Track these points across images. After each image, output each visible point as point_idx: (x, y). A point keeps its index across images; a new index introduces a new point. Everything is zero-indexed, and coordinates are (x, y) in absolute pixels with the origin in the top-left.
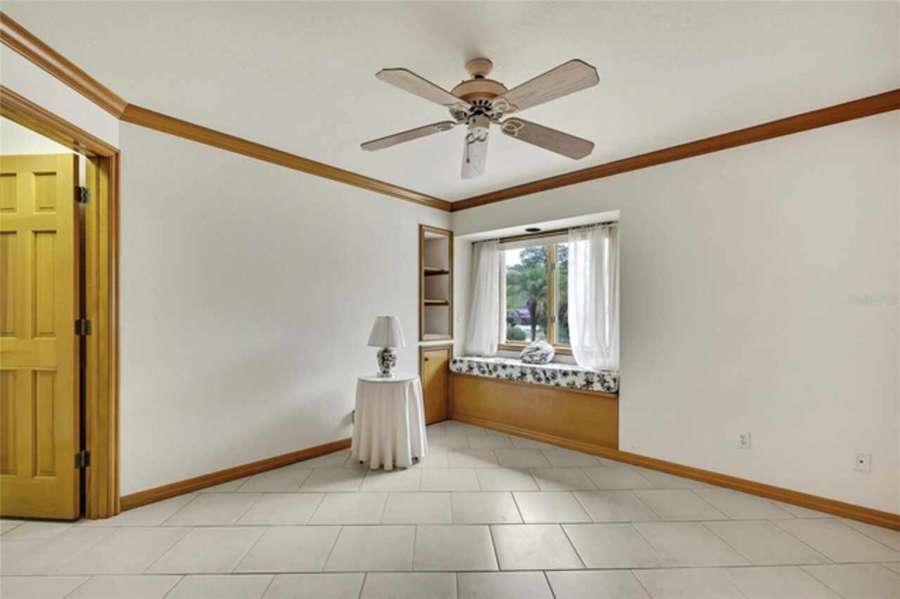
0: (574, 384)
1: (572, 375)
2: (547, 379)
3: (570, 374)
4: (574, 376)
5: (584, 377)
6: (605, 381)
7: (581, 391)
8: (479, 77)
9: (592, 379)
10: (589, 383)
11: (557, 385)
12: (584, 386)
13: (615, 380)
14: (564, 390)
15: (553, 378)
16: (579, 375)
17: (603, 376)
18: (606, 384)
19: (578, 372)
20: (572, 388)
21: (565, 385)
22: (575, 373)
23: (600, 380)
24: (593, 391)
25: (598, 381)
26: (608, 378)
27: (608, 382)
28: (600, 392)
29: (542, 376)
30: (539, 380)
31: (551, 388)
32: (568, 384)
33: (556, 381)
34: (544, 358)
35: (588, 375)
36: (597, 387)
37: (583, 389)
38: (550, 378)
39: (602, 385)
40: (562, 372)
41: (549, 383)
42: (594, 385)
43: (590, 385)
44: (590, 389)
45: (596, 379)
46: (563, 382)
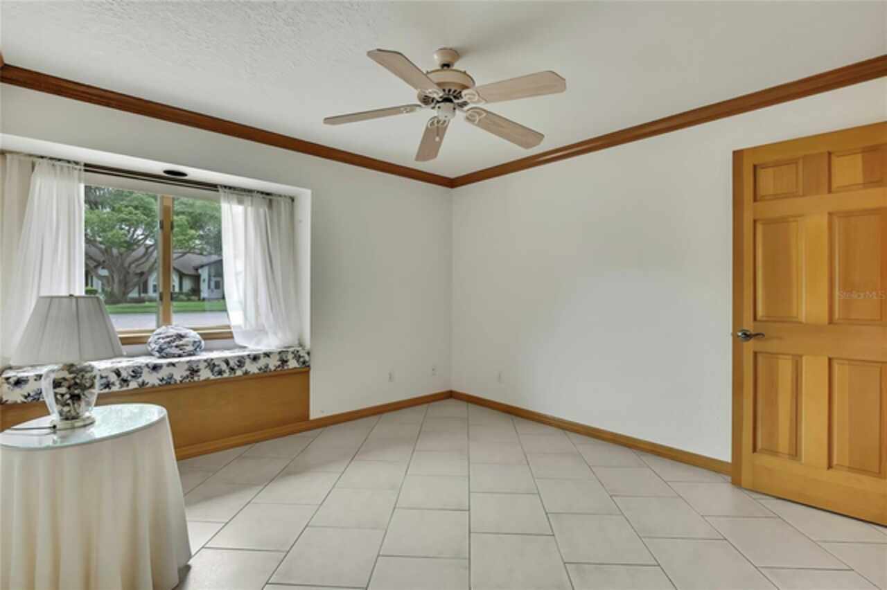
0: (267, 367)
1: (264, 357)
2: (232, 369)
3: (262, 356)
4: (267, 358)
5: (278, 357)
6: (300, 357)
7: (276, 373)
8: (446, 66)
9: (286, 357)
10: (284, 362)
11: (246, 373)
12: (279, 366)
13: (308, 354)
14: (255, 377)
15: (239, 366)
16: (271, 356)
17: (298, 351)
18: (302, 360)
19: (271, 353)
20: (265, 372)
21: (257, 371)
22: (267, 355)
23: (295, 356)
24: (288, 369)
25: (293, 358)
26: (302, 353)
27: (303, 357)
28: (295, 368)
29: (224, 367)
30: (220, 373)
31: (238, 379)
32: (260, 369)
33: (244, 369)
34: (198, 346)
35: (282, 354)
36: (293, 364)
37: (279, 369)
38: (236, 367)
39: (298, 361)
40: (252, 357)
41: (235, 373)
42: (289, 363)
43: (285, 364)
44: (286, 368)
45: (290, 356)
46: (252, 368)
